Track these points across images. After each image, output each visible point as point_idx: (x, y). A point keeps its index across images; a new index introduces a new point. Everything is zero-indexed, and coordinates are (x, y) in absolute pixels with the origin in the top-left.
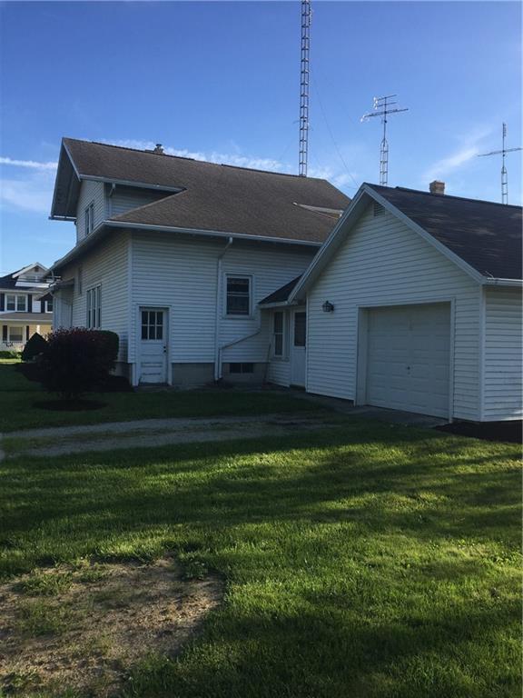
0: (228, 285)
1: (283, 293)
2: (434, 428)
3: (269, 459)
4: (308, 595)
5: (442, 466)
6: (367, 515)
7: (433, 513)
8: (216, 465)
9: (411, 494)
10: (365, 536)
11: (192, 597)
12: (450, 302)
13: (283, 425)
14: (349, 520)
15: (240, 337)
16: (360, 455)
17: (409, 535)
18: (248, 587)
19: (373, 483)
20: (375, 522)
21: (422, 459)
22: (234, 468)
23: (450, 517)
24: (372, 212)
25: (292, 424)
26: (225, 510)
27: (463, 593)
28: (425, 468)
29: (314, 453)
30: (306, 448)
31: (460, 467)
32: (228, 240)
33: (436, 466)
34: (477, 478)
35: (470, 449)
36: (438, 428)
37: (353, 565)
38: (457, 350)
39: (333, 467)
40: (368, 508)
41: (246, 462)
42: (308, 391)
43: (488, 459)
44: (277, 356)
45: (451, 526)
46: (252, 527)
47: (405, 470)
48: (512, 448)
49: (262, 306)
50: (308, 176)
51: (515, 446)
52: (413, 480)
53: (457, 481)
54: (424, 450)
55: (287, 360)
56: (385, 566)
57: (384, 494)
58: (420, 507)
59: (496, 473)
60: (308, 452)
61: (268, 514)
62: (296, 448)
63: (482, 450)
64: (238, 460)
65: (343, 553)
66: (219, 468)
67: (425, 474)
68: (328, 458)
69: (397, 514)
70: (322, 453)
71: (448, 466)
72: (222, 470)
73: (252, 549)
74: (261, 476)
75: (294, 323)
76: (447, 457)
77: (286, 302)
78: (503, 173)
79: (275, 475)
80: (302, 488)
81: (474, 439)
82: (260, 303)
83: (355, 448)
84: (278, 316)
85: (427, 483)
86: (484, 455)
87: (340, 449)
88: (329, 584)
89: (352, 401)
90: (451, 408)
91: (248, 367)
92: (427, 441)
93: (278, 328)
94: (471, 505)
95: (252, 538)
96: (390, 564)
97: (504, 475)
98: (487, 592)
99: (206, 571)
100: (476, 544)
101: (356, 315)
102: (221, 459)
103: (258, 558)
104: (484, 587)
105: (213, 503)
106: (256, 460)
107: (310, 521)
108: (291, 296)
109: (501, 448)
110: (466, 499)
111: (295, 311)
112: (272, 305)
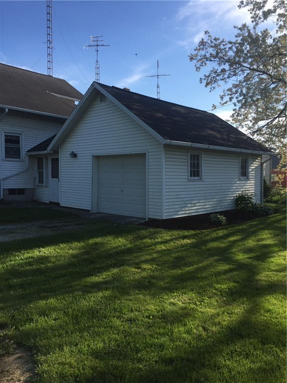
0: (5, 139)
1: (43, 146)
2: (138, 224)
3: (46, 251)
4: (96, 354)
5: (148, 247)
6: (116, 283)
7: (152, 277)
8: (8, 259)
9: (137, 266)
10: (119, 299)
11: (8, 371)
12: (145, 153)
13: (50, 227)
14: (107, 289)
15: (15, 173)
16: (102, 244)
17: (145, 295)
18: (52, 357)
19: (114, 261)
20: (122, 288)
21: (137, 243)
22: (22, 259)
23: (162, 279)
24: (99, 99)
25: (56, 226)
26: (20, 292)
27: (188, 332)
28: (139, 249)
29: (74, 246)
30: (68, 242)
31: (158, 246)
32: (5, 110)
33: (145, 247)
34: (168, 252)
35: (161, 235)
36: (141, 224)
37: (117, 322)
38: (150, 180)
39: (87, 253)
40: (115, 279)
41: (29, 255)
42: (62, 205)
43: (171, 240)
44: (40, 184)
45: (164, 284)
46: (42, 303)
47: (129, 251)
48: (180, 232)
49: (29, 154)
50: (53, 76)
51: (181, 231)
52: (136, 257)
53: (158, 255)
54: (136, 238)
55: (47, 186)
56: (138, 320)
57: (122, 268)
58: (144, 274)
59: (176, 248)
60: (70, 245)
61: (52, 292)
62: (62, 243)
63: (166, 235)
64: (23, 254)
65: (109, 314)
66: (11, 261)
67: (140, 252)
68: (83, 248)
69: (133, 281)
70: (79, 244)
71: (151, 246)
72: (13, 262)
73: (46, 321)
74: (43, 263)
75: (51, 164)
76: (150, 241)
77: (46, 152)
78: (158, 87)
79: (50, 262)
80: (71, 270)
81: (161, 229)
82: (27, 151)
83: (98, 240)
84: (40, 160)
85: (143, 258)
86: (168, 238)
87: (90, 241)
88: (107, 342)
89: (90, 211)
90: (147, 212)
91: (21, 191)
92: (137, 232)
93: (40, 167)
94: (171, 270)
95: (45, 312)
96: (140, 318)
97: (181, 248)
98: (201, 329)
99: (15, 346)
100: (182, 295)
101: (91, 160)
102: (12, 254)
103: (52, 328)
104: (198, 326)
105: (10, 287)
106: (36, 253)
107: (81, 293)
108: (49, 148)
109: (176, 233)
110: (166, 266)
111: (52, 157)
112: (36, 153)
